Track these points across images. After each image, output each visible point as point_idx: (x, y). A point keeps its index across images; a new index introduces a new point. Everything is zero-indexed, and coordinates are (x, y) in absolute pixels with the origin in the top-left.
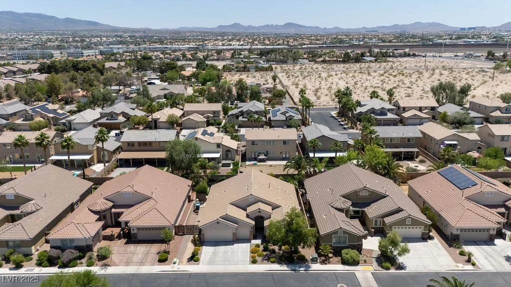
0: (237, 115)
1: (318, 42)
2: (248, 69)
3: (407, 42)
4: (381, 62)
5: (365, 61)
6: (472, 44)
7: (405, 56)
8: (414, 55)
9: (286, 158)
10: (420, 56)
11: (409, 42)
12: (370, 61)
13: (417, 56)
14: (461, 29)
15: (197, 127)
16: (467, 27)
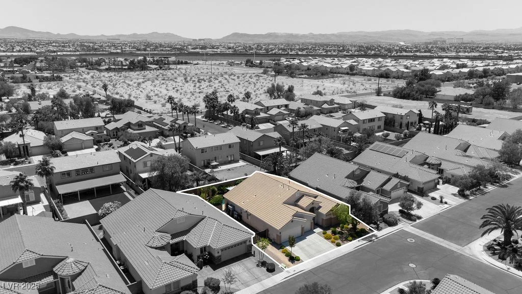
0: (123, 128)
1: (66, 49)
2: (30, 79)
3: (161, 50)
4: (166, 69)
5: (150, 69)
6: (219, 54)
7: (178, 64)
8: (186, 63)
9: (231, 160)
10: (191, 63)
11: (162, 50)
12: (155, 69)
13: (189, 63)
14: (193, 40)
15: (83, 147)
16: (197, 39)
